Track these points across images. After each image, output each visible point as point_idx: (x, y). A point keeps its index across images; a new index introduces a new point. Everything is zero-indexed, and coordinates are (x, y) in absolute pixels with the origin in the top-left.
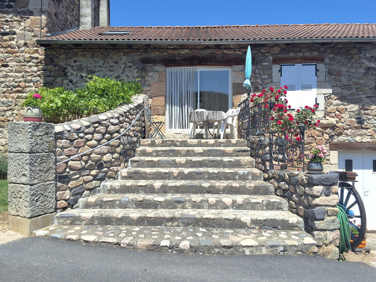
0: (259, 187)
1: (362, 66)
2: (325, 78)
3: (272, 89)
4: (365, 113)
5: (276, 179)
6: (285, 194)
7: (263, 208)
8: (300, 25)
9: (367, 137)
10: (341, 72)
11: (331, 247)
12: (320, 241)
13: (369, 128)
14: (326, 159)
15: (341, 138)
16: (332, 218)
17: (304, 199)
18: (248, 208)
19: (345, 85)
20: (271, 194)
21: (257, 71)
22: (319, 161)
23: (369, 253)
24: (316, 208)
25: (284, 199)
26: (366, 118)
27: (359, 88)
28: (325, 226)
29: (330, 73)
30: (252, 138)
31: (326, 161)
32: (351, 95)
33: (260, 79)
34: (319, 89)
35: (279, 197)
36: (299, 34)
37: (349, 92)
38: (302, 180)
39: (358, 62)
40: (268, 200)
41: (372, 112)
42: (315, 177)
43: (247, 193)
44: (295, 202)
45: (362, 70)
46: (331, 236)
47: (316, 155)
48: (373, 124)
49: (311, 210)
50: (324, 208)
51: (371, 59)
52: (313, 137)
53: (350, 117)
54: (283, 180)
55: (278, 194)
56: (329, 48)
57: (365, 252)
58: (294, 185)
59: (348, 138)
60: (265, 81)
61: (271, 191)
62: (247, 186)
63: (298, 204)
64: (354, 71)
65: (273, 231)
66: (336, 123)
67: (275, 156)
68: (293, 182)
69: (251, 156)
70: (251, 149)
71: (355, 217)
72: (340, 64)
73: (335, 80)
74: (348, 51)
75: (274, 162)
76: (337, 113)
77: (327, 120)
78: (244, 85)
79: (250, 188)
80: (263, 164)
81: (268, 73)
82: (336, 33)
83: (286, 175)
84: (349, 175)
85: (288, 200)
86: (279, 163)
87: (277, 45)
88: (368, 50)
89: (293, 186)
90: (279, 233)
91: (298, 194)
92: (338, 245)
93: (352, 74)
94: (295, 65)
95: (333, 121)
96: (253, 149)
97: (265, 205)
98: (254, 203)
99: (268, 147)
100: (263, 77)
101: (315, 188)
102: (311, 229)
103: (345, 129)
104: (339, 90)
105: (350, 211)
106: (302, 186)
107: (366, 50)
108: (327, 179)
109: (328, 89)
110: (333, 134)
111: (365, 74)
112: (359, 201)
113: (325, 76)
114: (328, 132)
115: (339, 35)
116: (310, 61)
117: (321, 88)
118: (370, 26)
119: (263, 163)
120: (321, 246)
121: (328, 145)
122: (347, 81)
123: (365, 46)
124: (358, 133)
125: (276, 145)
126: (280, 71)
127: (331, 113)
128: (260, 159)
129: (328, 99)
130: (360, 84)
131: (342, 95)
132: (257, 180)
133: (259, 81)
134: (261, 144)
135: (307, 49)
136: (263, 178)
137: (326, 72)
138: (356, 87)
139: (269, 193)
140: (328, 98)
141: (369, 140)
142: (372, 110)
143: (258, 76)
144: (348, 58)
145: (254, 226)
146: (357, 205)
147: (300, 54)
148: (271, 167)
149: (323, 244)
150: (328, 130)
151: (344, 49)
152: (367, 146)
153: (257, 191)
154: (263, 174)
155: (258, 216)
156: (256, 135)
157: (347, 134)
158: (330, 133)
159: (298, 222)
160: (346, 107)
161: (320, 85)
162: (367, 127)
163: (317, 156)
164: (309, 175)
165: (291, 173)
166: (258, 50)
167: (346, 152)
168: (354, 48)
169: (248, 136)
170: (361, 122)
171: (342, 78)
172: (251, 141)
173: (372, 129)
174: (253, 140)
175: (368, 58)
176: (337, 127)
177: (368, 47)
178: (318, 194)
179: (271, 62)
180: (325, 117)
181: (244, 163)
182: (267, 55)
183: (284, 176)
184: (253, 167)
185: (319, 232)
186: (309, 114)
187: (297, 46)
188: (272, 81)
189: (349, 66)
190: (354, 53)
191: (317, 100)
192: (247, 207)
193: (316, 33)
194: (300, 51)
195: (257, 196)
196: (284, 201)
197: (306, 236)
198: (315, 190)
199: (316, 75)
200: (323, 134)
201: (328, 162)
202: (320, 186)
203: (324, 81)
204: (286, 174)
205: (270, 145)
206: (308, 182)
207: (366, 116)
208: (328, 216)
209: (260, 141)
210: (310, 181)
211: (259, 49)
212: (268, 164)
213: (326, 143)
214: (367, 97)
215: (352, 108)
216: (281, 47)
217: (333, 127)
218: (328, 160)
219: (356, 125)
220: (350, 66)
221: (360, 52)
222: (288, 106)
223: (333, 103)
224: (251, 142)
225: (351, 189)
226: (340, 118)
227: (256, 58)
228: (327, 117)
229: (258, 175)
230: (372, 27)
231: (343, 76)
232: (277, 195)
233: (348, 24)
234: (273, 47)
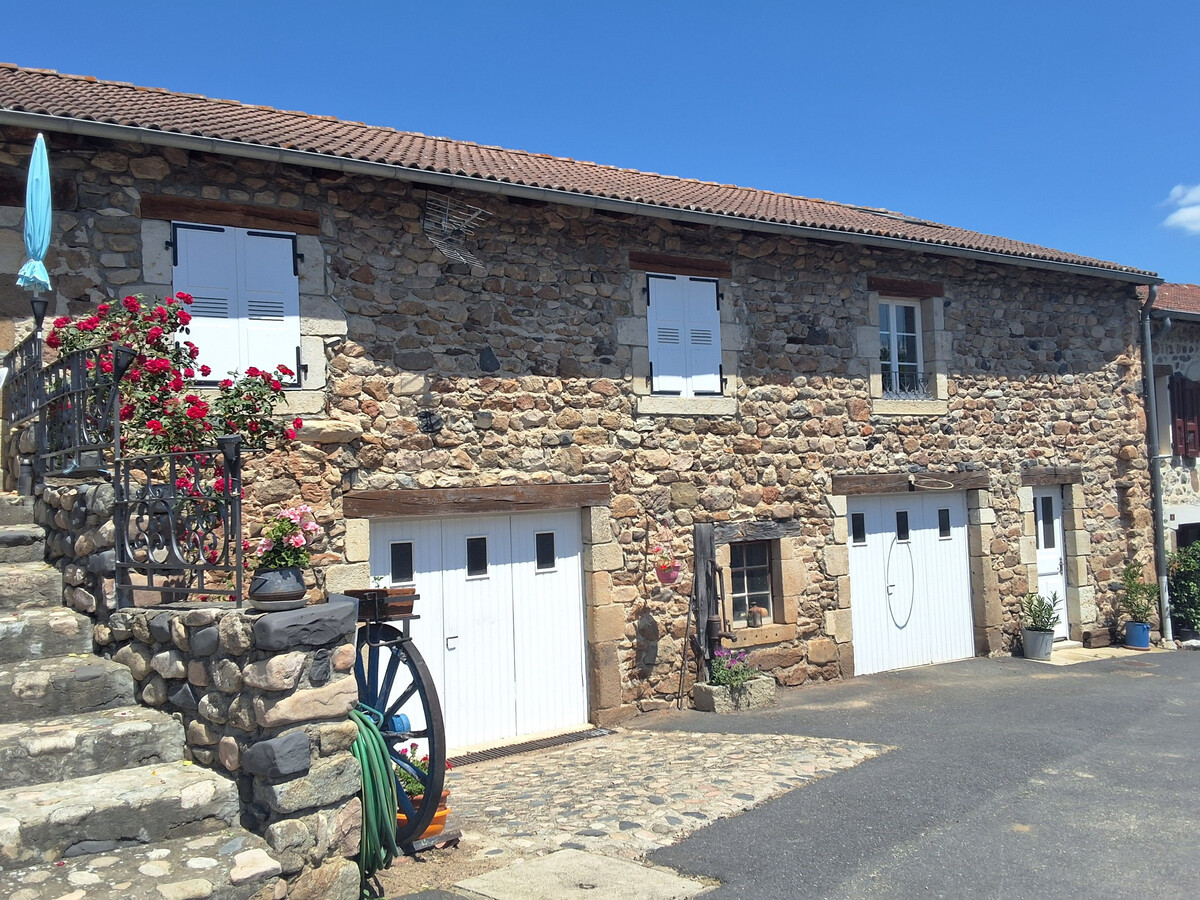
0: (69, 682)
1: (430, 259)
2: (325, 284)
3: (132, 306)
4: (442, 399)
5: (140, 642)
6: (171, 699)
7: (83, 767)
8: (244, 106)
9: (449, 472)
10: (373, 271)
11: (333, 866)
12: (294, 853)
13: (456, 446)
14: (334, 547)
15: (379, 477)
16: (336, 762)
17: (239, 708)
18: (16, 778)
19: (385, 312)
20: (120, 705)
21: (82, 236)
22: (290, 564)
23: (455, 846)
24: (281, 735)
25: (169, 717)
26: (445, 415)
27: (426, 323)
28: (311, 795)
29: (339, 270)
30: (51, 487)
31: (335, 554)
32: (403, 342)
33: (92, 268)
34: (306, 319)
35: (152, 710)
36: (238, 128)
37: (398, 336)
38: (233, 637)
39: (419, 245)
40: (104, 730)
41: (462, 397)
42: (276, 621)
43: (16, 713)
44: (208, 723)
45: (432, 272)
46: (331, 824)
47: (279, 541)
48: (464, 433)
49: (263, 745)
50: (308, 731)
51: (454, 238)
52: (292, 476)
53: (403, 413)
54: (166, 643)
55: (149, 699)
56: (336, 189)
57: (444, 847)
58: (206, 659)
59: (397, 475)
60: (115, 277)
61: (121, 690)
62: (18, 685)
63: (217, 728)
64: (410, 270)
65: (118, 855)
66: (361, 430)
67: (140, 552)
68: (203, 647)
69: (49, 558)
70: (47, 533)
71: (410, 736)
72: (370, 245)
73: (355, 292)
74: (391, 208)
75: (138, 579)
76: (364, 397)
77: (335, 419)
78: (20, 282)
79: (29, 693)
80: (92, 590)
81: (124, 249)
82: (355, 145)
83: (178, 624)
84: (394, 600)
85: (184, 717)
86: (151, 581)
87: (155, 151)
88: (445, 211)
89: (200, 665)
90: (141, 860)
91: (221, 692)
92: (356, 852)
93: (402, 280)
94: (222, 230)
95: (353, 422)
96: (56, 532)
97: (89, 756)
98: (42, 753)
99: (111, 522)
100: (105, 259)
101: (277, 661)
102: (263, 816)
103: (388, 450)
104: (367, 326)
105: (398, 716)
106: (233, 658)
107: (440, 210)
108: (317, 626)
109: (336, 322)
110: (355, 465)
111: (439, 283)
112: (425, 683)
113: (325, 277)
114: (339, 460)
115: (364, 152)
116: (275, 223)
117: (314, 316)
118: (451, 147)
119: (90, 585)
120: (298, 872)
121: (339, 500)
122: (390, 301)
123: (437, 196)
124: (426, 461)
125: (141, 514)
126: (172, 244)
127: (346, 397)
128: (79, 570)
129: (337, 353)
130: (427, 312)
131: (378, 342)
132: (65, 653)
133: (91, 273)
134: (83, 509)
135: (263, 183)
136: (90, 642)
137: (326, 264)
138: (418, 319)
139: (114, 702)
140: (336, 348)
141: (456, 480)
142: (461, 391)
143: (83, 254)
144: (391, 229)
145: (35, 853)
146: (416, 695)
147: (241, 197)
148: (125, 600)
149: (306, 862)
150: (339, 454)
151: (379, 199)
152: (451, 498)
153: (59, 701)
154: (91, 629)
155: (54, 807)
156: (62, 476)
157: (395, 465)
158: (345, 461)
159: (217, 799)
160: (391, 380)
161: (308, 308)
162: (449, 441)
163: (285, 545)
164: (257, 616)
165: (196, 617)
166: (83, 159)
167: (393, 520)
168: (407, 199)
169: (37, 479)
170: (432, 426)
171: (376, 290)
172: (47, 499)
173: (463, 446)
174: (54, 495)
175: (446, 235)
176: (367, 443)
177: (447, 202)
178: (288, 683)
179: (136, 210)
180: (327, 410)
181: (11, 592)
182: (118, 181)
183: (170, 629)
184: (51, 604)
185: (291, 820)
186: (265, 397)
187: (229, 167)
188: (141, 277)
189: (395, 252)
190: (407, 215)
191: (302, 355)
192: (12, 775)
193: (292, 135)
194: (239, 186)
195: (60, 721)
196: (170, 726)
197: (245, 847)
198: (275, 669)
199: (296, 273)
200: (323, 467)
201: (340, 556)
202: (293, 654)
203: (323, 292)
204: (176, 620)
205: (120, 511)
206: (254, 644)
207: (447, 409)
208: (323, 754)
209: (81, 498)
210: (259, 641)
211: (86, 154)
212: (109, 586)
213: (334, 495)
214: (448, 352)
215: (406, 384)
216: (171, 160)
217: (354, 443)
218: (340, 549)
219: (419, 436)
220: (399, 253)
221: (424, 214)
222: (200, 367)
223: (352, 368)
224: (49, 505)
225: (399, 645)
226: (375, 414)
227: (75, 188)
228: (335, 412)
229: (71, 633)
230: (457, 148)
231: (378, 284)
232: (145, 705)
233: (394, 130)
234: (140, 156)
